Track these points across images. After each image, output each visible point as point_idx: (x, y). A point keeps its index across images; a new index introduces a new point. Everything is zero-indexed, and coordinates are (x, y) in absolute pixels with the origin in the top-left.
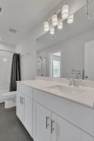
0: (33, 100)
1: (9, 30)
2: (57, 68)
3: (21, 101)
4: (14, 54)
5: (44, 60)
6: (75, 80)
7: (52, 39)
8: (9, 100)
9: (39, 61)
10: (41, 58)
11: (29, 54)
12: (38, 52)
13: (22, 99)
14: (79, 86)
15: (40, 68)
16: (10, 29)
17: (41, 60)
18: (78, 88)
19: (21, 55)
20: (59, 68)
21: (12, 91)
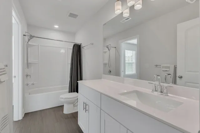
0: (101, 109)
1: (69, 16)
2: (132, 60)
3: (85, 107)
4: (74, 45)
5: (113, 51)
6: (162, 84)
7: (124, 21)
8: (69, 103)
9: (105, 52)
10: (108, 48)
11: (93, 44)
12: (105, 39)
13: (86, 105)
14: (169, 95)
15: (106, 61)
16: (71, 14)
17: (109, 50)
18: (167, 97)
19: (83, 45)
20: (134, 61)
21: (71, 92)
